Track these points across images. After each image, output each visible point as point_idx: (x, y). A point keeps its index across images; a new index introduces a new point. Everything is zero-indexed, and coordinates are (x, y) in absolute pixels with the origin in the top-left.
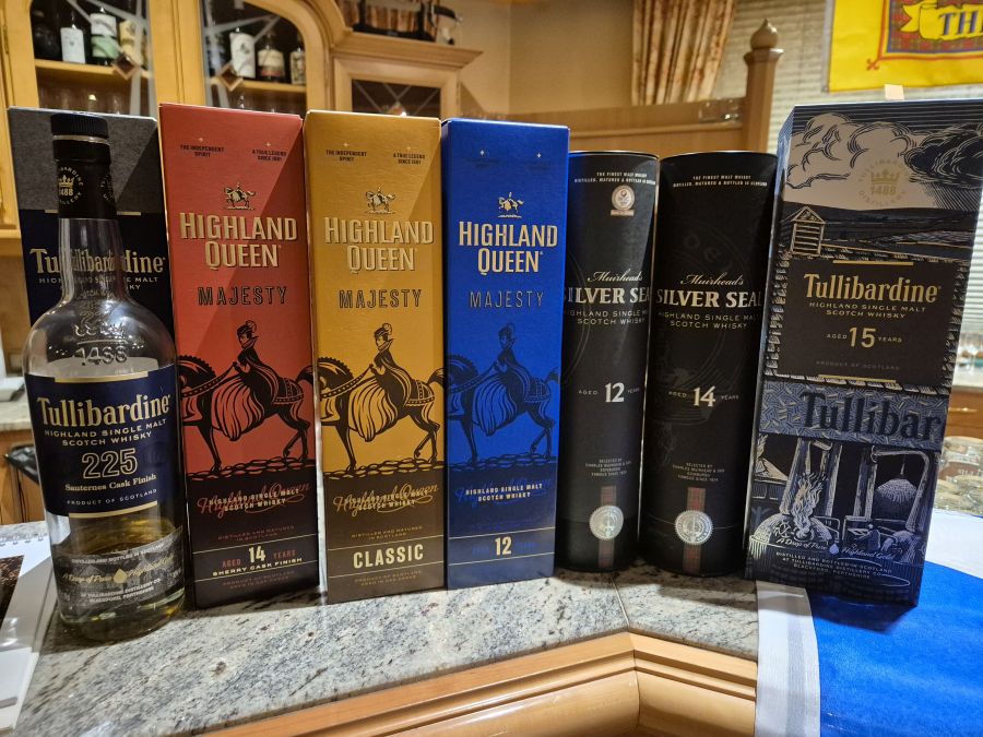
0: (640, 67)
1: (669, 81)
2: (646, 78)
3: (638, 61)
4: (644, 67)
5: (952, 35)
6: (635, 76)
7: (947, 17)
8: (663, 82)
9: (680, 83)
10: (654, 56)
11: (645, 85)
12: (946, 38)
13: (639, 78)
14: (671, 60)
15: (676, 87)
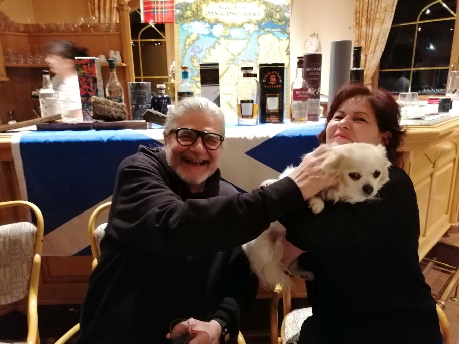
1: (104, 12)
2: (94, 10)
3: (90, 2)
4: (93, 5)
8: (102, 12)
9: (109, 13)
15: (107, 14)
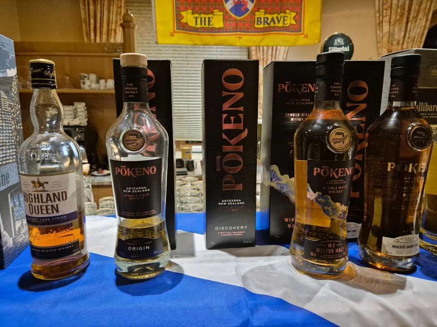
0: (86, 25)
2: (90, 31)
3: (85, 22)
4: (88, 26)
5: (199, 26)
6: (84, 29)
7: (196, 18)
8: (98, 34)
9: (106, 35)
10: (92, 21)
11: (90, 34)
12: (197, 26)
13: (86, 30)
14: (100, 24)
15: (104, 37)
